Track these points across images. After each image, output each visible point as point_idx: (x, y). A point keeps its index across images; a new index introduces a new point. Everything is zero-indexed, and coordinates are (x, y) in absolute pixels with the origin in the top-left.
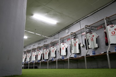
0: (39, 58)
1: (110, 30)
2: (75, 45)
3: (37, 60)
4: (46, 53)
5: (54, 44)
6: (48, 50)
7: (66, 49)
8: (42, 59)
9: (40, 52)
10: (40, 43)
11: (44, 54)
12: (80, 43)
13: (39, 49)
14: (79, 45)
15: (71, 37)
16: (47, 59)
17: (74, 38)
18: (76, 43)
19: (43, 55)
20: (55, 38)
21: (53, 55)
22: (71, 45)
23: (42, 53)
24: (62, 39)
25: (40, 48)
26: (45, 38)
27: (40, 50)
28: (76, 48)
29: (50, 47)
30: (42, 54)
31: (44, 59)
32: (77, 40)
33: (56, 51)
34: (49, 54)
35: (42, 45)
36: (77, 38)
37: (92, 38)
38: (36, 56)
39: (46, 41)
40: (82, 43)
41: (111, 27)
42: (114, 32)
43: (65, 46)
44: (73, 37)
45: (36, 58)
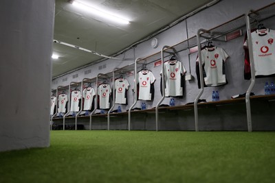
0: (88, 106)
1: (257, 43)
2: (173, 76)
3: (83, 110)
4: (104, 95)
5: (122, 73)
6: (108, 87)
7: (152, 85)
8: (96, 107)
9: (91, 91)
10: (90, 72)
11: (99, 96)
12: (185, 71)
13: (86, 85)
14: (183, 77)
15: (164, 58)
16: (107, 107)
17: (172, 60)
18: (175, 73)
19: (96, 99)
20: (126, 60)
21: (120, 99)
22: (164, 76)
23: (94, 94)
24: (143, 62)
25: (89, 83)
26: (102, 59)
27: (90, 86)
28: (174, 83)
29: (113, 80)
30: (94, 96)
31: (98, 108)
32: (178, 65)
33: (126, 91)
34: (112, 97)
35: (93, 75)
36: (178, 59)
37: (214, 61)
38: (80, 100)
39: (105, 67)
40: (188, 71)
41: (260, 35)
42: (266, 47)
43: (148, 79)
44: (168, 58)
45: (79, 105)
